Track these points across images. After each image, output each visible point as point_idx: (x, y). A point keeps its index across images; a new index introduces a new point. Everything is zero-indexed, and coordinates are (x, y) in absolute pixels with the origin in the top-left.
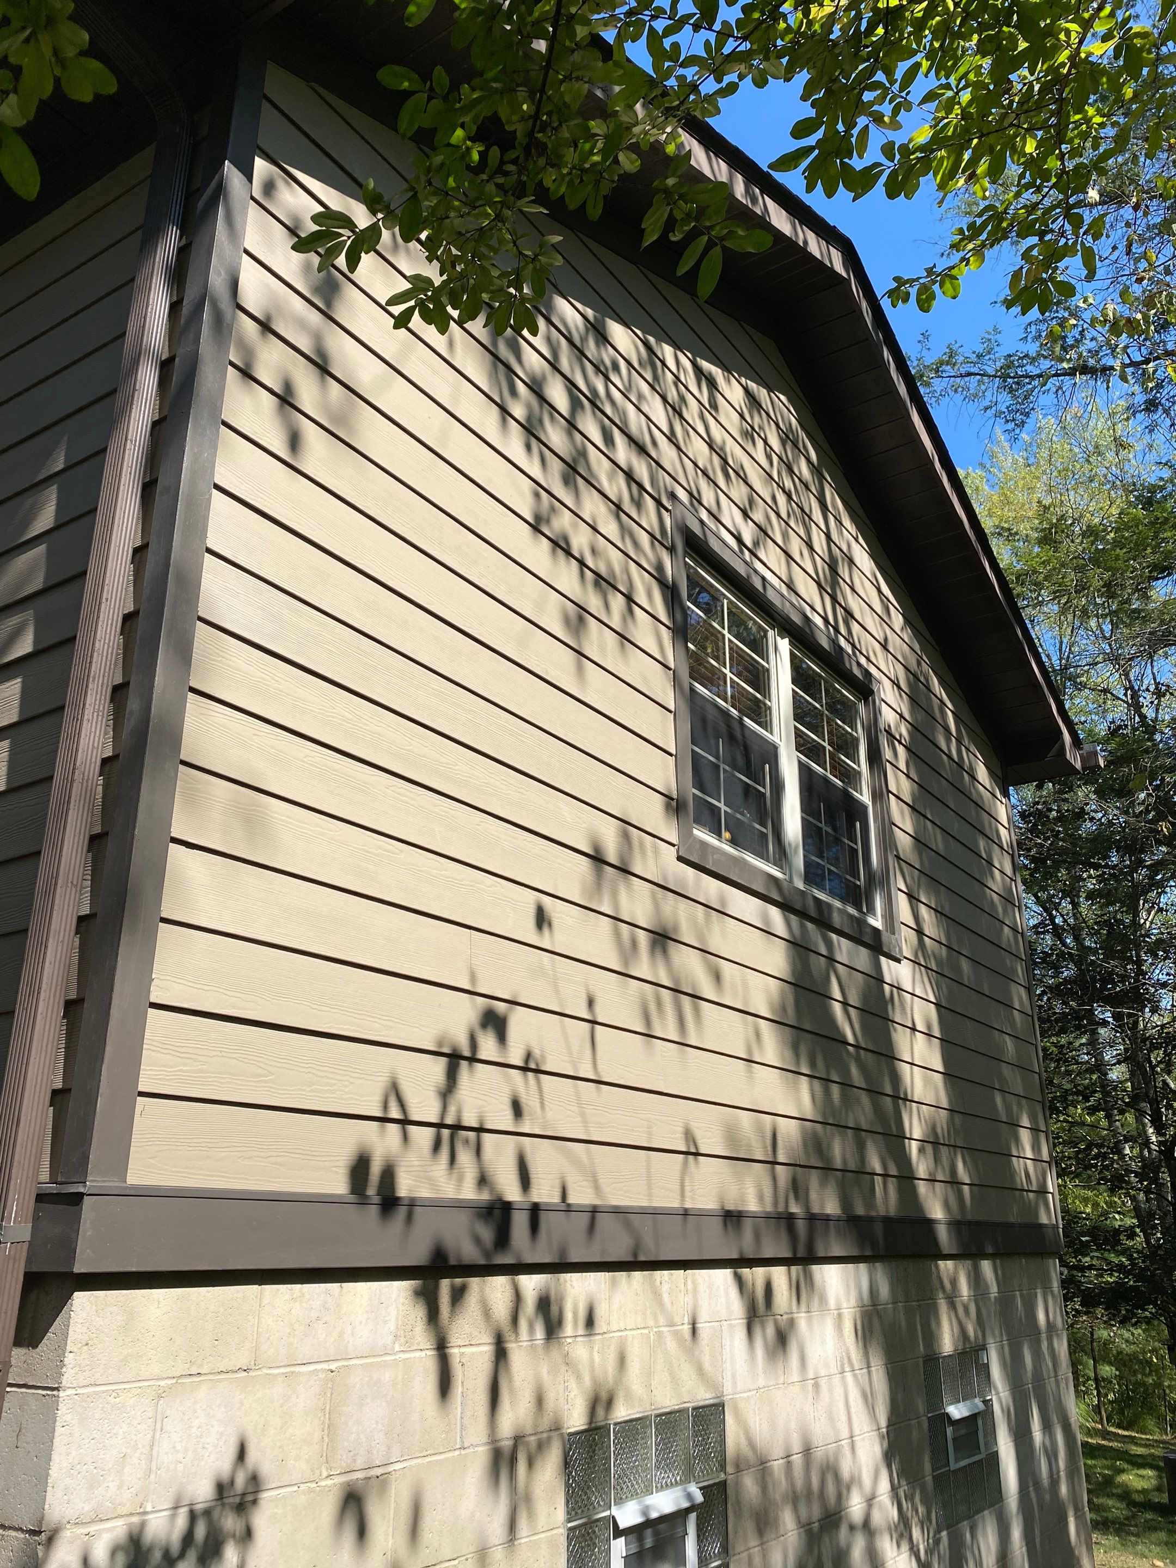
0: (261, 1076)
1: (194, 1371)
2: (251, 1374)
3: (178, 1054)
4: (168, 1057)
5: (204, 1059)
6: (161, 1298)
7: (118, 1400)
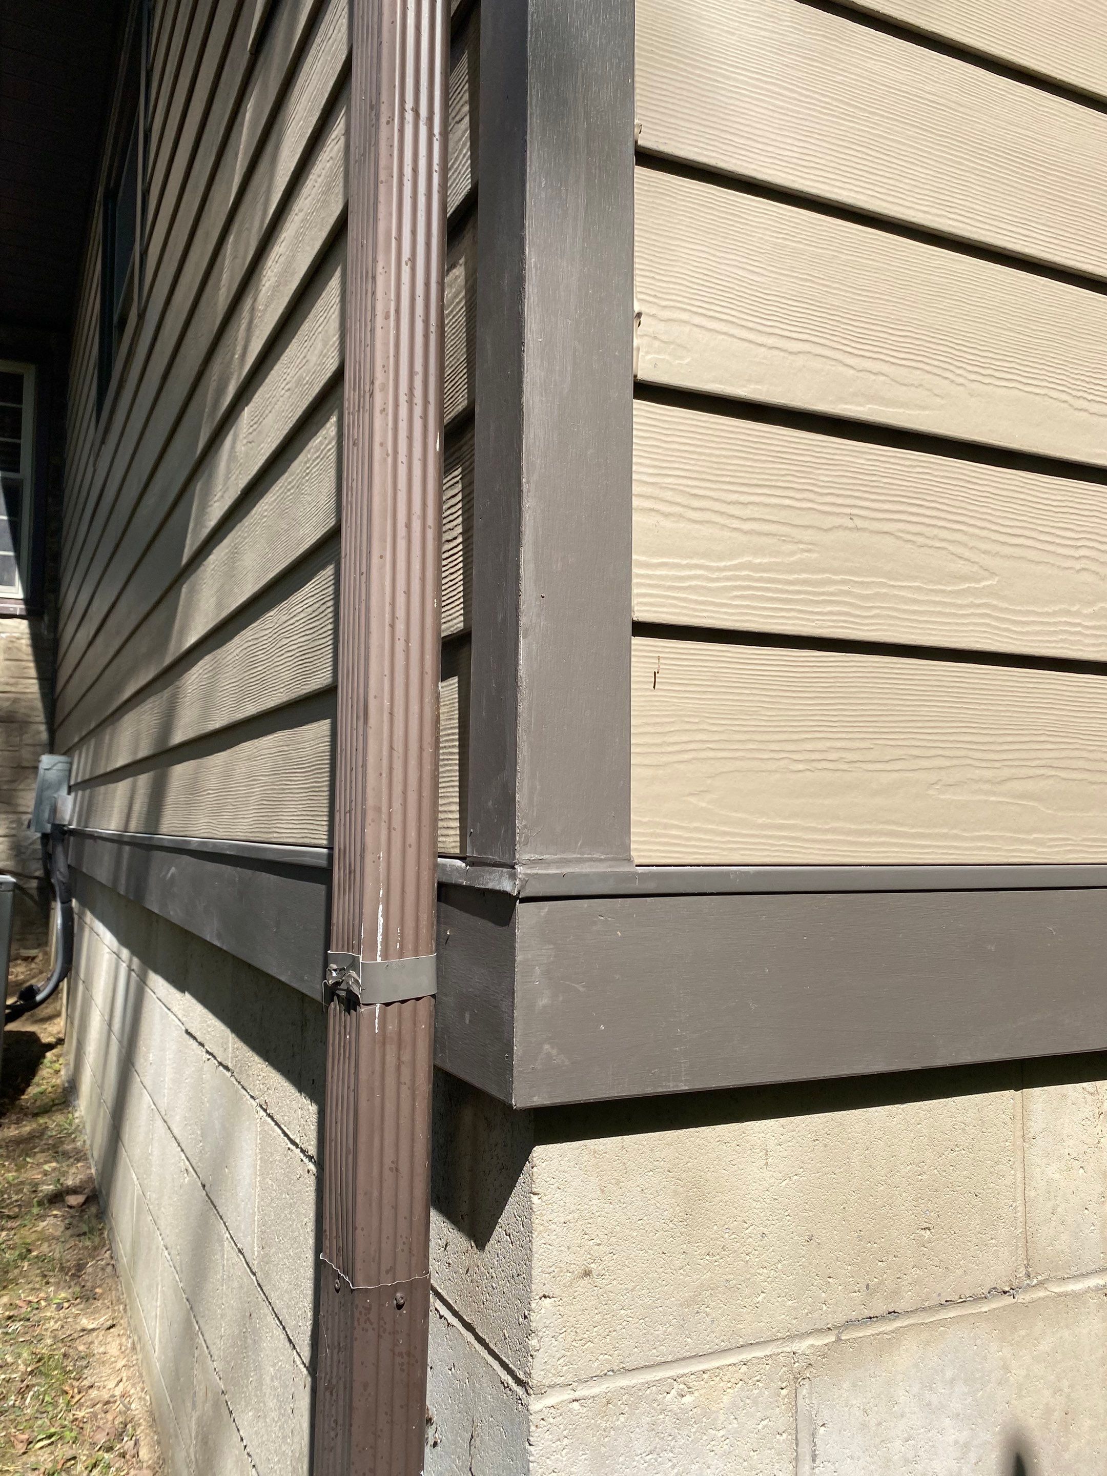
0: (964, 578)
1: (880, 1307)
2: (1022, 1298)
3: (736, 524)
4: (706, 530)
5: (808, 535)
6: (771, 1144)
7: (688, 1399)
